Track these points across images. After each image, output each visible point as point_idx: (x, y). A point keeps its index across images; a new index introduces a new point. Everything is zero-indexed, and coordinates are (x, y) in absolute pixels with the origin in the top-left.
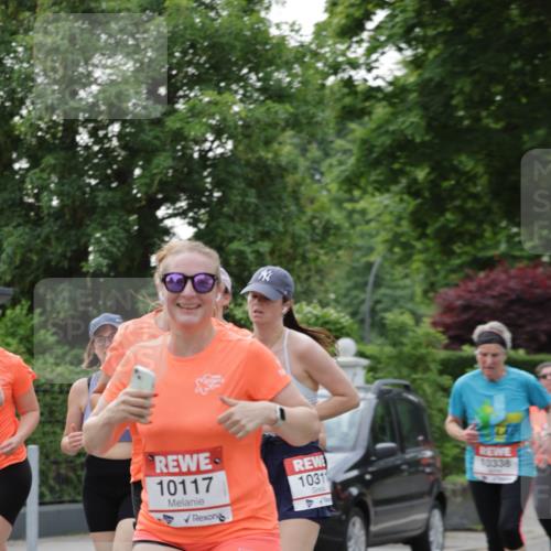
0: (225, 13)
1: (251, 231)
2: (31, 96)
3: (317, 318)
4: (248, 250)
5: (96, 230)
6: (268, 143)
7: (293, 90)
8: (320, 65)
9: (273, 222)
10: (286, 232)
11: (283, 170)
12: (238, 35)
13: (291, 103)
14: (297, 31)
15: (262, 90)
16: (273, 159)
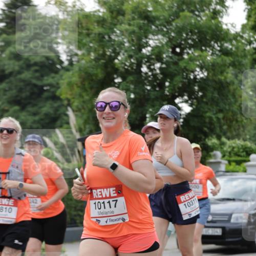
0: (204, 18)
1: (215, 109)
2: (123, 51)
3: (242, 146)
4: (214, 116)
5: (150, 108)
6: (222, 73)
7: (233, 51)
8: (243, 41)
9: (224, 106)
10: (229, 110)
11: (228, 84)
12: (210, 28)
13: (231, 56)
14: (234, 27)
15: (220, 51)
16: (224, 80)
